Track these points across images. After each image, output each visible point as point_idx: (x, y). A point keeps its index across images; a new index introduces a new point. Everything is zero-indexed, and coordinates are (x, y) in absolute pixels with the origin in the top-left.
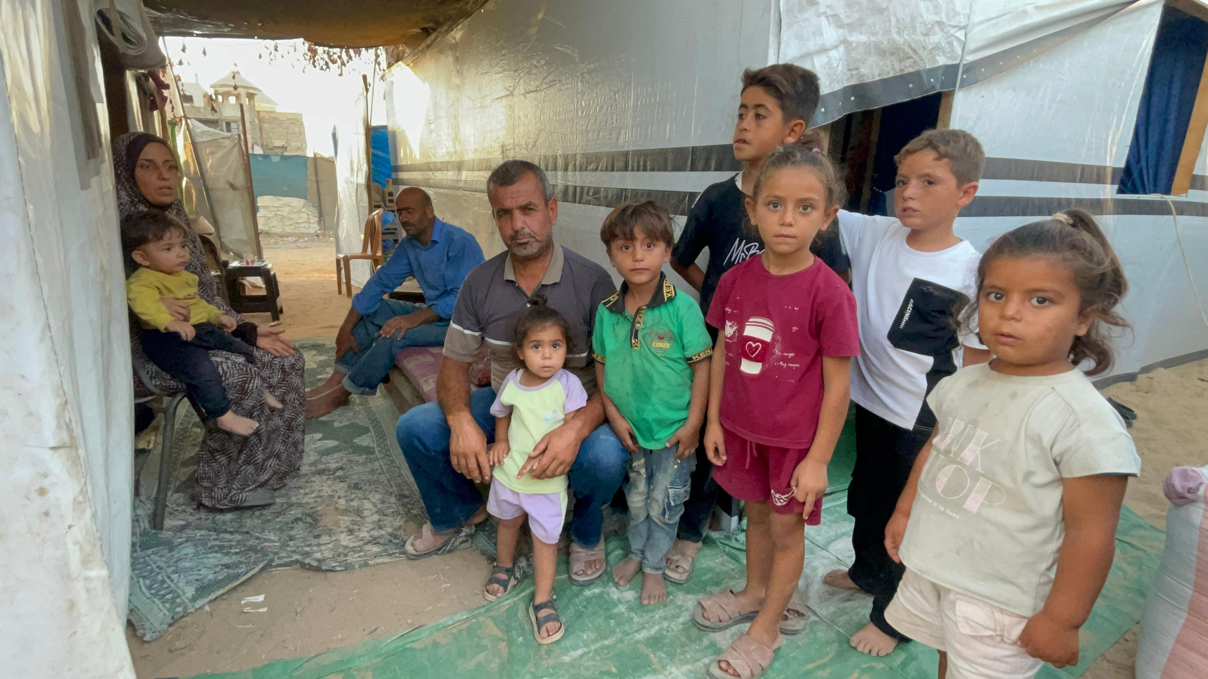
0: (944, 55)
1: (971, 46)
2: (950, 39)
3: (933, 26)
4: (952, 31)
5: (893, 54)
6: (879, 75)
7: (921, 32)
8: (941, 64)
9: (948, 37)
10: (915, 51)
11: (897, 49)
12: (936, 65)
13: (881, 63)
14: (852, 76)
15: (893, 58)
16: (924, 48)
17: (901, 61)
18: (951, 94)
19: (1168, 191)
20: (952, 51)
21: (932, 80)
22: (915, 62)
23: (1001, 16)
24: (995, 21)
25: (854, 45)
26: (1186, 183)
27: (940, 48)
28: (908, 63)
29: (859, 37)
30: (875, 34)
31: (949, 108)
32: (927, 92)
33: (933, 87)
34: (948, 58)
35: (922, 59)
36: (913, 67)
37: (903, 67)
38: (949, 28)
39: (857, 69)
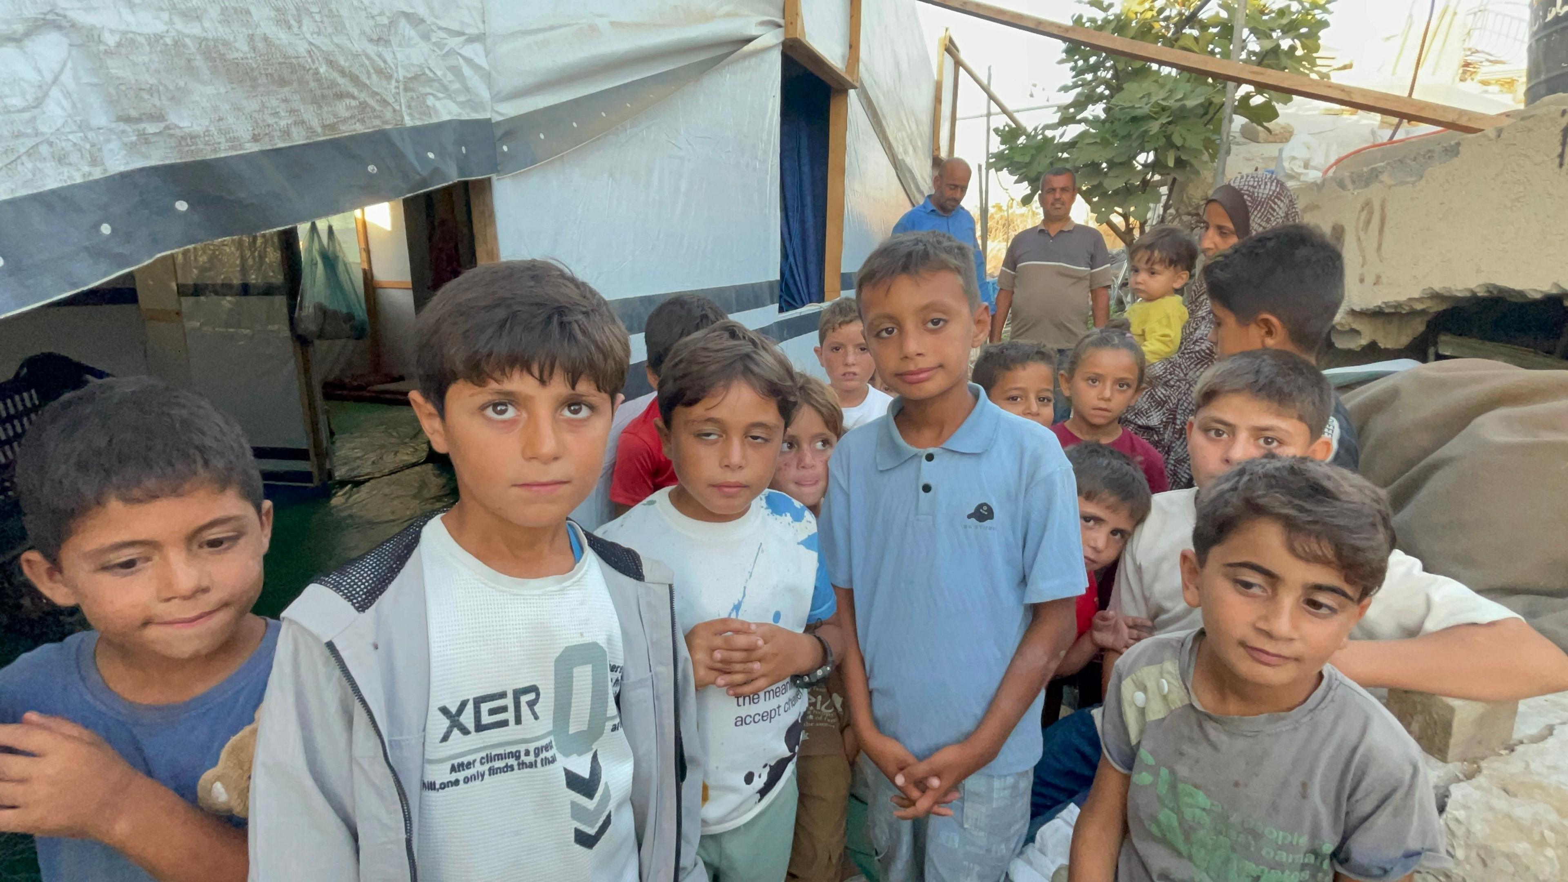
0: (450, 97)
1: (506, 84)
2: (452, 62)
3: (393, 23)
4: (454, 42)
5: (282, 82)
6: (255, 139)
7: (363, 33)
8: (445, 117)
9: (447, 54)
10: (355, 80)
11: (293, 69)
12: (434, 120)
13: (252, 105)
14: (145, 138)
15: (286, 91)
16: (385, 75)
17: (318, 101)
18: (484, 186)
19: (821, 300)
20: (467, 90)
21: (431, 155)
22: (363, 106)
23: (552, 28)
24: (540, 37)
25: (111, 40)
26: (837, 284)
27: (433, 80)
28: (342, 108)
29: (127, 15)
30: (192, 15)
31: (489, 216)
32: (424, 183)
33: (436, 172)
34: (462, 105)
35: (385, 102)
36: (362, 121)
37: (330, 120)
38: (442, 34)
39: (158, 117)
